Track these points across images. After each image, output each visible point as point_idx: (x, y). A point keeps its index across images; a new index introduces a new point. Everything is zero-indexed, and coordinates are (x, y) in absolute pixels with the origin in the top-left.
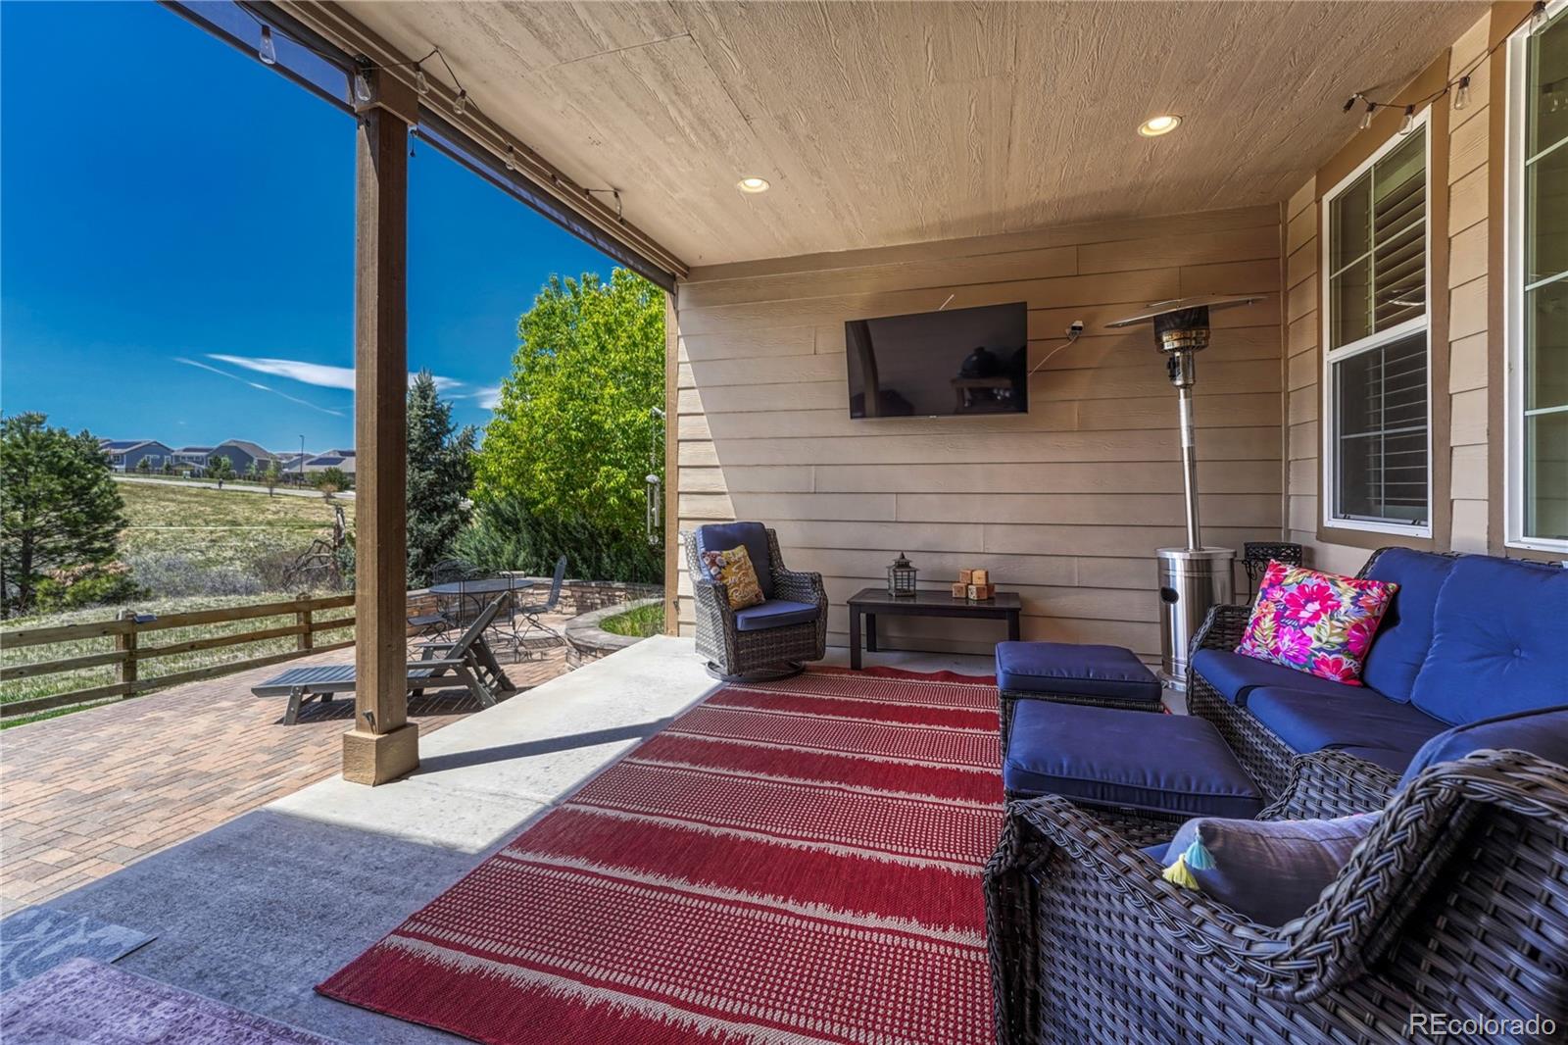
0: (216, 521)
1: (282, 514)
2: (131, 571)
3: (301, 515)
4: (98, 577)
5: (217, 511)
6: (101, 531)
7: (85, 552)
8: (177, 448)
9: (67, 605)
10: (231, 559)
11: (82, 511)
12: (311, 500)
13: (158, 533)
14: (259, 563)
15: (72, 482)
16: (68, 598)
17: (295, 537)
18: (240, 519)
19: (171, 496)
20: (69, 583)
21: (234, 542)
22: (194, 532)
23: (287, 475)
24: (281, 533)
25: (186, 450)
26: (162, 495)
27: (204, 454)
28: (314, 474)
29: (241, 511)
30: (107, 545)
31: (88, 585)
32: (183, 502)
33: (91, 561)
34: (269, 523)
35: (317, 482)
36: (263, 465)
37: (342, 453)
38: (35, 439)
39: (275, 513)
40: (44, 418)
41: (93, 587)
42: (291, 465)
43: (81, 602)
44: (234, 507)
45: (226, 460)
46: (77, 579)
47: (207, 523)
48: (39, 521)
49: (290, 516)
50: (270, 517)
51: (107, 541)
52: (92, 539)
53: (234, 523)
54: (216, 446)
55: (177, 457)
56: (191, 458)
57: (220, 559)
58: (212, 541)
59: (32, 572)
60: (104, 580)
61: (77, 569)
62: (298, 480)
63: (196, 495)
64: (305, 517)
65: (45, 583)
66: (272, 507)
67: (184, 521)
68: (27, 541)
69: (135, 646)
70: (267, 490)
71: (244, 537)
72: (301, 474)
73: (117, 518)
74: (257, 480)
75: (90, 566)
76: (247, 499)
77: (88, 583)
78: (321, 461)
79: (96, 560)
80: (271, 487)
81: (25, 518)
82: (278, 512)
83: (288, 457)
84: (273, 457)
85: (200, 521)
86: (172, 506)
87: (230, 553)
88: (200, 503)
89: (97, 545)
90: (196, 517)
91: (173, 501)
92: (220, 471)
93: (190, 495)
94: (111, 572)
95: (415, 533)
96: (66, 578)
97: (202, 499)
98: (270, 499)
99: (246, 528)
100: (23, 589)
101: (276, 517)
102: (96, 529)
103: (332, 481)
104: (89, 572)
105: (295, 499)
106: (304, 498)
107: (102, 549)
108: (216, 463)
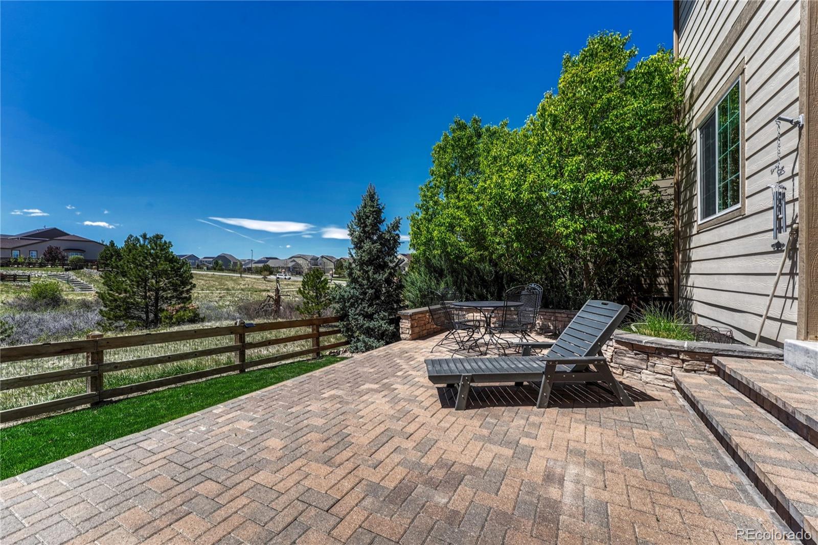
0: (220, 288)
1: (247, 286)
2: (198, 308)
3: (255, 286)
4: (185, 310)
5: (221, 284)
6: (185, 289)
7: (179, 299)
8: (201, 257)
9: (174, 323)
10: (228, 306)
11: (177, 280)
12: (258, 279)
13: (198, 293)
14: (240, 308)
15: (174, 265)
16: (174, 320)
17: (254, 296)
18: (230, 288)
19: (201, 278)
20: (174, 313)
21: (229, 298)
22: (212, 293)
23: (245, 269)
24: (248, 294)
25: (205, 258)
26: (198, 277)
27: (211, 259)
28: (256, 268)
29: (230, 284)
30: (188, 296)
31: (182, 314)
32: (206, 280)
33: (182, 303)
34: (242, 290)
35: (258, 271)
36: (235, 264)
37: (267, 258)
38: (160, 246)
39: (244, 285)
40: (163, 236)
41: (184, 315)
42: (245, 264)
43: (180, 322)
44: (227, 282)
45: (220, 262)
46: (177, 311)
47: (217, 290)
48: (162, 284)
49: (250, 286)
50: (242, 287)
51: (188, 294)
52: (182, 293)
53: (228, 289)
54: (216, 256)
55: (201, 261)
56: (206, 261)
57: (224, 305)
58: (221, 297)
59: (159, 308)
60: (188, 312)
61: (177, 307)
62: (250, 271)
63: (211, 277)
64: (257, 287)
65: (165, 313)
66: (243, 283)
67: (208, 289)
68: (157, 294)
69: (244, 341)
70: (239, 275)
71: (233, 295)
72: (251, 268)
73: (191, 283)
74: (234, 271)
75: (182, 305)
76: (231, 279)
77: (182, 313)
78: (259, 262)
79: (184, 303)
80: (241, 274)
81: (157, 282)
82: (245, 285)
83: (244, 261)
84: (239, 261)
85: (214, 288)
86: (203, 282)
87: (228, 303)
88: (214, 281)
89: (184, 295)
90: (213, 287)
91: (203, 280)
92: (218, 267)
93: (209, 277)
94: (191, 308)
95: (371, 280)
96: (173, 310)
97: (214, 279)
98: (241, 279)
99: (233, 292)
100: (156, 316)
101: (244, 287)
102: (183, 288)
103: (266, 270)
104: (181, 308)
105: (250, 278)
106: (255, 278)
107: (186, 298)
108: (216, 263)
